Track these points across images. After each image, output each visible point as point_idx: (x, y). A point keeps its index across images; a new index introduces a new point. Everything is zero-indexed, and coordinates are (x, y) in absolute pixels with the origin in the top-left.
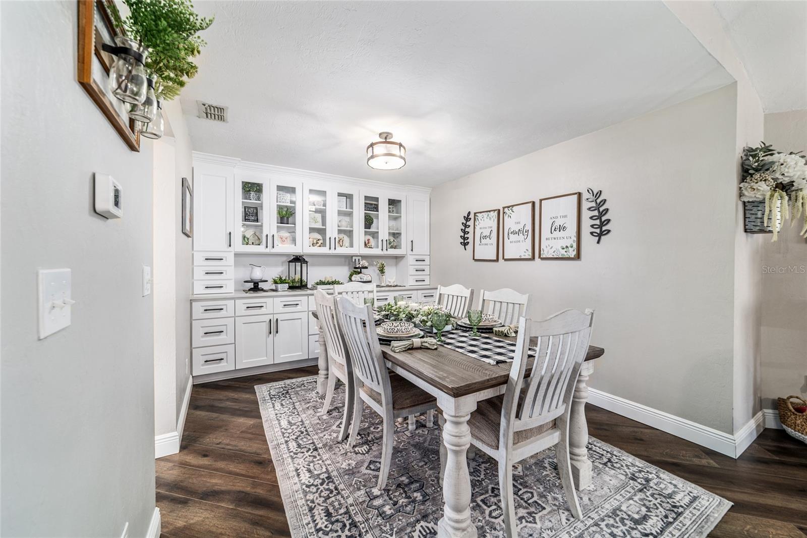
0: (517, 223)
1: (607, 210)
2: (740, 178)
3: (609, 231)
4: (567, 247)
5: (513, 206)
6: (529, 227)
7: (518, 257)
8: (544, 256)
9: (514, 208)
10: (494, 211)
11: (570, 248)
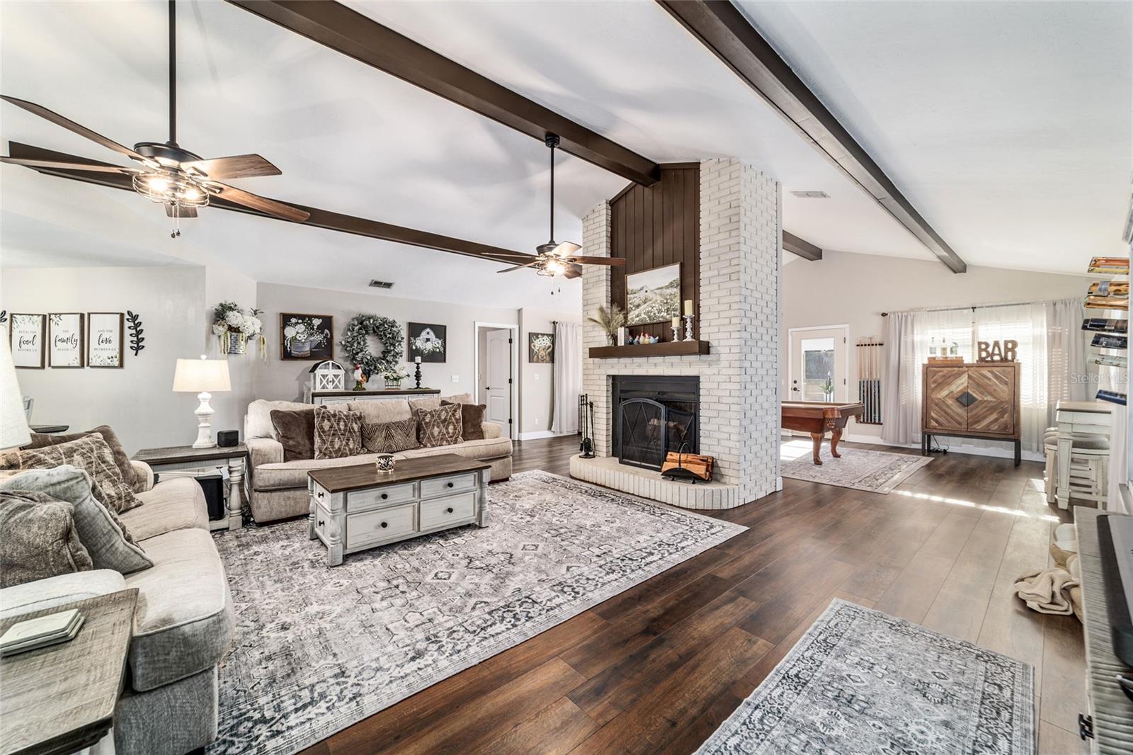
0: (66, 331)
1: (142, 331)
2: (213, 321)
3: (143, 347)
4: (112, 357)
5: (60, 314)
6: (77, 337)
7: (67, 365)
8: (92, 365)
9: (62, 317)
10: (39, 315)
11: (115, 359)
